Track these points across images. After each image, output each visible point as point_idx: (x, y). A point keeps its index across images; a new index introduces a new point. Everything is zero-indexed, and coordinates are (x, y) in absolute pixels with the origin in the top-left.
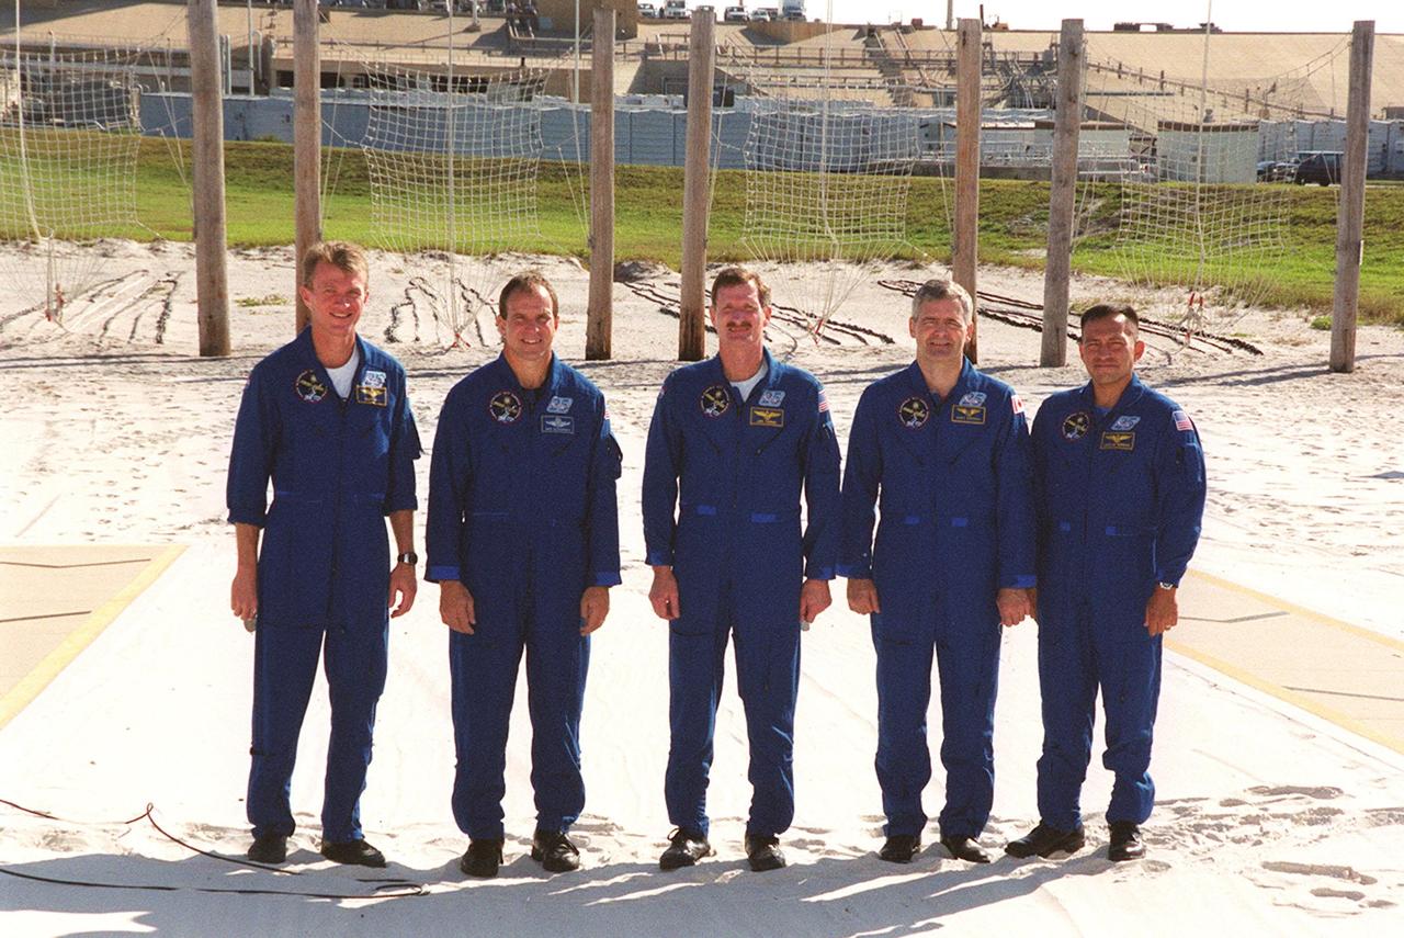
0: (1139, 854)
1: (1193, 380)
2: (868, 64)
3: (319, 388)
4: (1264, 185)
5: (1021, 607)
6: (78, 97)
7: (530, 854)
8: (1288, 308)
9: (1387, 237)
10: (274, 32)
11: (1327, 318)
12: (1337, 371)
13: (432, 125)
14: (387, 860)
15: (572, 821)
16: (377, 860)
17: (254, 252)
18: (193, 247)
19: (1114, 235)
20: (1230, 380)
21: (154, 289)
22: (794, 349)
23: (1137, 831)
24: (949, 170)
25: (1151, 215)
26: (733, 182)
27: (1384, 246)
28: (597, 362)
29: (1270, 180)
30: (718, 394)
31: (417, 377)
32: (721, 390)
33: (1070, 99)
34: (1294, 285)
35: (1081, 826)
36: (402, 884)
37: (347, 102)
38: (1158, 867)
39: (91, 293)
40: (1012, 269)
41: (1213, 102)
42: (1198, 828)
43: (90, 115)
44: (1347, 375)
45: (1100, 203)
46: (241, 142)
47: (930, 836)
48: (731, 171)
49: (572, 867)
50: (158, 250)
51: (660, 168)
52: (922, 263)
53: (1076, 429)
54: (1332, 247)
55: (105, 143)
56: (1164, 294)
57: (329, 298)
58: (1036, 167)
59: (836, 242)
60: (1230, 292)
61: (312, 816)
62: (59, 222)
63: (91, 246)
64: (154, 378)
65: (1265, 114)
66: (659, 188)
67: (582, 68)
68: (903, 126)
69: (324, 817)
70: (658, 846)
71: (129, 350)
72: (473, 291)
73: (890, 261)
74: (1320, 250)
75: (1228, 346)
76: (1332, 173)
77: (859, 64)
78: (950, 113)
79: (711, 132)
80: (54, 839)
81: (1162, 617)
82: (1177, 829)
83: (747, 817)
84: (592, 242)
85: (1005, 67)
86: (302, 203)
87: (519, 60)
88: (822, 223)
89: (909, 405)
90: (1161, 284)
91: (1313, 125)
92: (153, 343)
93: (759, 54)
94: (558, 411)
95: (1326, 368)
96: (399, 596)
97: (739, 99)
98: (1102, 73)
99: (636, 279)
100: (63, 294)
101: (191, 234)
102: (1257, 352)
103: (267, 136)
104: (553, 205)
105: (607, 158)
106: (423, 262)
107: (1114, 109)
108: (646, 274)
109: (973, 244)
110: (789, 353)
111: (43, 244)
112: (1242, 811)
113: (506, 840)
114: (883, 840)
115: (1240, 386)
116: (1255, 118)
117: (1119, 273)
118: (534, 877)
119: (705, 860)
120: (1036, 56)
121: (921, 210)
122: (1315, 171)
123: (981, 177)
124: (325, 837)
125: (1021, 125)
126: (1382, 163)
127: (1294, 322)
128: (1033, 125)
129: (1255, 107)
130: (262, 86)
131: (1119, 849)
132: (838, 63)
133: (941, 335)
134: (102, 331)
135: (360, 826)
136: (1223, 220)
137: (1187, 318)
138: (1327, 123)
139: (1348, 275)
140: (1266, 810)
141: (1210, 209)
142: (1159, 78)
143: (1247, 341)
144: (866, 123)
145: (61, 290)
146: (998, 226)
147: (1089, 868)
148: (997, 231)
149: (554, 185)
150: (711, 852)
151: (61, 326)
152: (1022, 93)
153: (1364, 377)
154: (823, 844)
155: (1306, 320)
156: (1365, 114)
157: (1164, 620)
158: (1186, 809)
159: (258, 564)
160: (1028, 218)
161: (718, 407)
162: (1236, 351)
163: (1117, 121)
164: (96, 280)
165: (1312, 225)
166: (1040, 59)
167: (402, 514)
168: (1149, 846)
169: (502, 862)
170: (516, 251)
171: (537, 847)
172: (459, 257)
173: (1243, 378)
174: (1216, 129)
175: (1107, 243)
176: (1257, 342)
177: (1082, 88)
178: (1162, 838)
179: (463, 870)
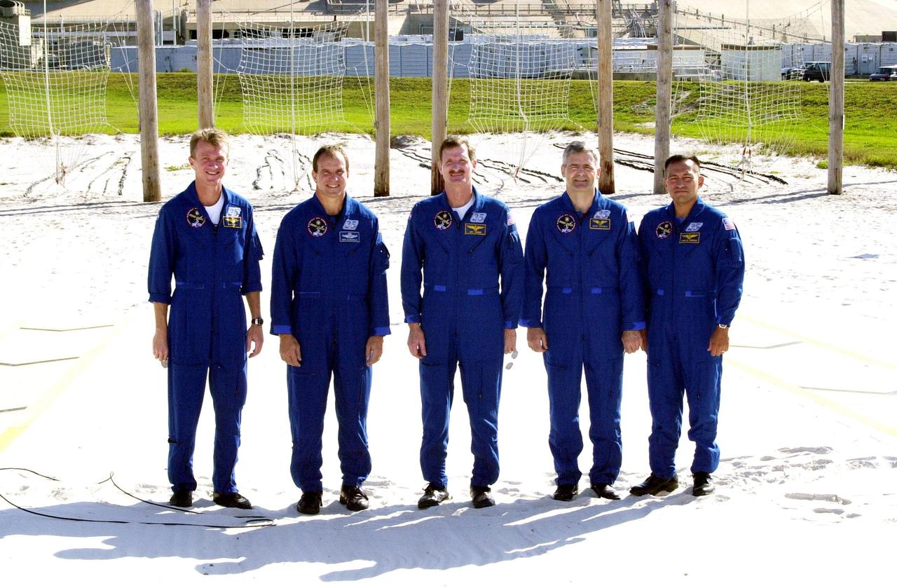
0: (710, 491)
1: (746, 200)
2: (545, 13)
3: (201, 218)
4: (785, 82)
5: (637, 342)
6: (73, 52)
7: (339, 500)
8: (802, 156)
9: (859, 113)
10: (188, 7)
11: (825, 161)
12: (832, 194)
13: (278, 58)
14: (252, 505)
15: (364, 480)
16: (246, 506)
17: (176, 138)
18: (139, 136)
19: (697, 113)
20: (768, 200)
21: (118, 163)
22: (502, 186)
23: (709, 477)
24: (594, 75)
25: (719, 101)
26: (464, 86)
27: (857, 118)
28: (382, 198)
29: (788, 78)
30: (445, 216)
31: (272, 210)
32: (447, 213)
33: (666, 32)
34: (806, 142)
35: (676, 475)
36: (261, 519)
37: (230, 46)
38: (722, 499)
39: (81, 167)
40: (636, 134)
41: (754, 33)
42: (747, 474)
43: (80, 62)
44: (838, 196)
45: (688, 93)
46: (169, 73)
47: (584, 484)
48: (462, 79)
49: (363, 508)
50: (119, 139)
51: (418, 78)
52: (580, 132)
53: (664, 232)
54: (827, 118)
55: (88, 77)
56: (727, 148)
57: (205, 163)
58: (649, 73)
59: (526, 120)
60: (767, 146)
61: (207, 478)
62: (63, 126)
63: (81, 139)
64: (116, 216)
65: (784, 39)
66: (418, 91)
67: (371, 20)
68: (565, 49)
69: (214, 479)
70: (417, 494)
71: (102, 200)
72: (305, 157)
73: (561, 131)
74: (820, 120)
75: (767, 179)
76: (825, 75)
77: (539, 13)
78: (594, 41)
79: (448, 56)
80: (58, 493)
81: (720, 345)
82: (734, 475)
83: (472, 475)
84: (376, 124)
85: (628, 13)
86: (202, 108)
87: (333, 17)
88: (518, 109)
89: (563, 219)
90: (726, 142)
91: (813, 46)
92: (117, 195)
93: (478, 9)
94: (349, 229)
95: (826, 192)
96: (253, 345)
97: (466, 36)
98: (687, 15)
99: (405, 146)
100: (66, 168)
101: (138, 129)
102: (784, 183)
103: (184, 68)
104: (354, 103)
105: (385, 74)
106: (275, 140)
107: (695, 37)
108: (411, 143)
109: (610, 121)
110: (499, 189)
111: (55, 139)
112: (772, 464)
113: (324, 492)
114: (555, 488)
115: (775, 204)
116: (777, 42)
117: (701, 136)
118: (342, 514)
119: (445, 502)
120: (647, 7)
121: (579, 100)
122: (814, 73)
123: (614, 79)
124: (216, 491)
125: (639, 47)
126: (854, 69)
127: (806, 164)
128: (646, 47)
129: (778, 36)
130: (181, 39)
131: (698, 489)
132: (526, 13)
133: (581, 174)
134: (88, 189)
135: (235, 484)
136: (761, 103)
137: (742, 162)
138: (822, 45)
139: (837, 135)
140: (787, 462)
141: (753, 96)
142: (721, 18)
143: (778, 176)
144: (543, 48)
145: (64, 165)
146: (626, 109)
147: (681, 501)
148: (626, 112)
149: (355, 91)
150: (450, 497)
151: (64, 187)
152: (639, 28)
153: (848, 196)
154: (518, 491)
155: (813, 163)
156: (842, 40)
157: (721, 348)
158: (739, 463)
159: (167, 327)
160: (644, 103)
161: (445, 224)
162: (772, 182)
163: (697, 44)
164: (84, 159)
165: (815, 105)
166: (649, 8)
167: (253, 294)
168: (718, 487)
169: (322, 505)
170: (331, 131)
171: (343, 496)
172: (298, 137)
173: (776, 199)
174: (755, 48)
175: (693, 118)
176: (785, 177)
177: (674, 25)
178: (725, 481)
179: (298, 510)
